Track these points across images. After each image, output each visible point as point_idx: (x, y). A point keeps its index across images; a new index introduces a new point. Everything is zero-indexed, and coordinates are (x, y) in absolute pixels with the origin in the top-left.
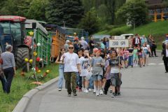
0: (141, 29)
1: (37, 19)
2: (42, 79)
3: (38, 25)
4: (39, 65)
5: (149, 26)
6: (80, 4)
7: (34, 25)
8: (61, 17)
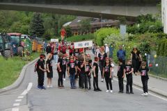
0: (69, 38)
1: (25, 34)
2: (29, 60)
3: (27, 37)
4: (28, 54)
5: (72, 38)
6: (43, 28)
7: (25, 37)
8: (35, 33)
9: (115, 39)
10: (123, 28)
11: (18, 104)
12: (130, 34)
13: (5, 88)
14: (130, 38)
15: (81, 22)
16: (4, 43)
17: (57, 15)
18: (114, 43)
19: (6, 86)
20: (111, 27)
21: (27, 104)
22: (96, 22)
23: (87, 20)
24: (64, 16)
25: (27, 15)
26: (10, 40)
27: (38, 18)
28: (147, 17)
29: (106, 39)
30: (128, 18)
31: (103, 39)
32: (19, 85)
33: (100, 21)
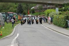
0: (34, 14)
2: (17, 24)
6: (22, 10)
7: (15, 14)
8: (19, 12)
9: (54, 14)
10: (57, 9)
11: (13, 43)
12: (60, 12)
13: (8, 36)
14: (60, 14)
15: (38, 7)
16: (6, 17)
17: (28, 4)
18: (53, 16)
19: (8, 35)
20: (52, 9)
21: (17, 43)
23: (41, 6)
24: (31, 4)
25: (16, 4)
26: (9, 15)
27: (20, 6)
28: (67, 4)
29: (50, 14)
30: (59, 5)
31: (48, 14)
32: (13, 35)
33: (47, 6)
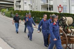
10: (7, 9)
14: (8, 11)
22: (2, 8)
